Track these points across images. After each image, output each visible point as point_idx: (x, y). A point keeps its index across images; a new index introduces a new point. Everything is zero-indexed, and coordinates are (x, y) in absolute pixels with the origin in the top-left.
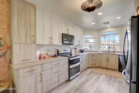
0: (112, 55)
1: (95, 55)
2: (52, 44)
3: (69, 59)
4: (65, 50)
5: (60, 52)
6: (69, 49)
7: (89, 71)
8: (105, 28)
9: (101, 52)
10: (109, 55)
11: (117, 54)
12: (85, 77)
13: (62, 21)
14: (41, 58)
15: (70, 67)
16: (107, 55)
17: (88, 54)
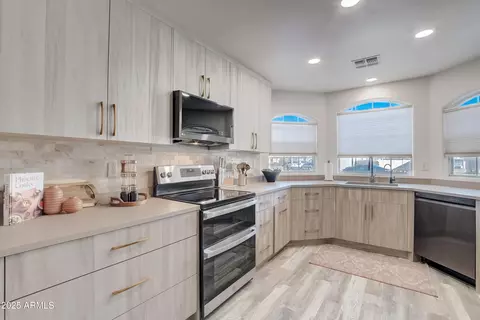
0: (387, 193)
1: (319, 191)
2: (113, 138)
3: (201, 215)
4: (188, 170)
5: (163, 181)
6: (211, 168)
7: (295, 257)
8: (357, 88)
9: (337, 178)
10: (375, 192)
11: (408, 191)
12: (278, 292)
13: (172, 34)
14: (47, 210)
15: (206, 251)
16: (366, 192)
17: (292, 187)
